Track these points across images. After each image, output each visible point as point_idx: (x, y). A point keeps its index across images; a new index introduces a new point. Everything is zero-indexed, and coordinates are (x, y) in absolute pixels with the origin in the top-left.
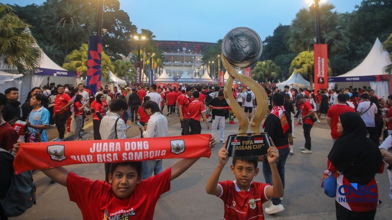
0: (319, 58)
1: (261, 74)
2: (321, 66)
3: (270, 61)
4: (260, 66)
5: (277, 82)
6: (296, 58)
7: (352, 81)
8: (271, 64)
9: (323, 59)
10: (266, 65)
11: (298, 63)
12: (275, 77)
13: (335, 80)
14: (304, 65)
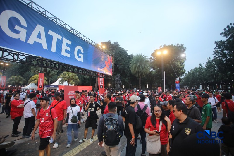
0: (41, 78)
1: (13, 82)
2: (41, 81)
3: (20, 76)
4: (13, 78)
5: (22, 86)
6: (32, 77)
7: (52, 87)
8: (20, 77)
9: (42, 79)
10: (17, 78)
11: (33, 79)
12: (22, 84)
13: (47, 87)
14: (35, 80)
